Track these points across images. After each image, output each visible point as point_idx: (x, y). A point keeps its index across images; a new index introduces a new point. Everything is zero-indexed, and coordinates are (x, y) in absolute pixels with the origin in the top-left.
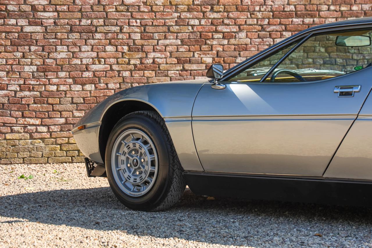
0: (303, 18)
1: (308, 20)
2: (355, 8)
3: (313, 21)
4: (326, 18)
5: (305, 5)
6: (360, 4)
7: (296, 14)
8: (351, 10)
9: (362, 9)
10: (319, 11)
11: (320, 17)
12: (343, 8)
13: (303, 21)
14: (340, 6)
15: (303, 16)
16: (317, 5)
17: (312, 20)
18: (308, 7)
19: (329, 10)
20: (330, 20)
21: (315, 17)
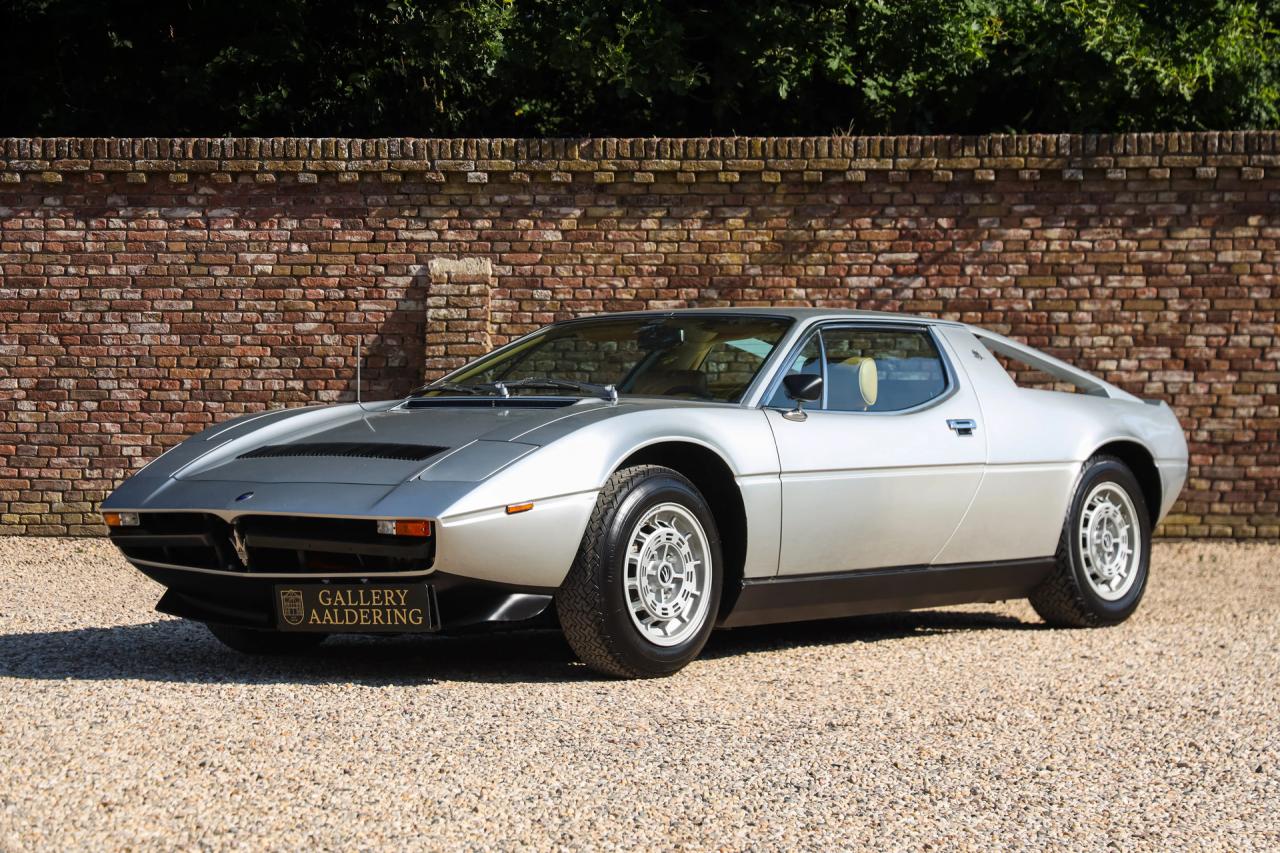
0: (20, 287)
1: (26, 292)
2: (113, 271)
3: (38, 293)
4: (61, 288)
5: (22, 265)
6: (123, 264)
7: (6, 280)
8: (107, 274)
9: (127, 274)
10: (49, 275)
11: (49, 285)
12: (91, 272)
13: (19, 294)
14: (87, 266)
15: (18, 284)
16: (44, 265)
17: (35, 291)
18: (26, 269)
19: (66, 273)
20: (68, 291)
21: (41, 286)
